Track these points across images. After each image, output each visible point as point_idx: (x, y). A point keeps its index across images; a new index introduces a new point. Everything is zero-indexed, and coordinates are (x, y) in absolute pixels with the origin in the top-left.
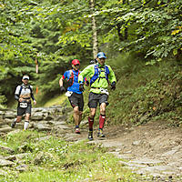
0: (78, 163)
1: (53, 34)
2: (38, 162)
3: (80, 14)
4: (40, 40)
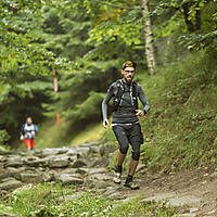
1: (79, 27)
4: (58, 37)
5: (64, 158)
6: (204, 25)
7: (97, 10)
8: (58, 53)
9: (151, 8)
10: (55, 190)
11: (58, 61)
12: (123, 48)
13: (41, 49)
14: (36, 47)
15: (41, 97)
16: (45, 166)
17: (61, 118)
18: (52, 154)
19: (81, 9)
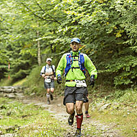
0: (29, 115)
1: (18, 49)
2: (9, 115)
3: (32, 39)
4: (11, 52)
5: (10, 90)
6: (57, 51)
7: (23, 44)
8: (10, 57)
9: (40, 45)
10: (6, 100)
11: (10, 59)
12: (31, 56)
13: (5, 55)
14: (4, 55)
15: (4, 70)
16: (4, 92)
17: (10, 77)
18: (6, 88)
19: (19, 43)
